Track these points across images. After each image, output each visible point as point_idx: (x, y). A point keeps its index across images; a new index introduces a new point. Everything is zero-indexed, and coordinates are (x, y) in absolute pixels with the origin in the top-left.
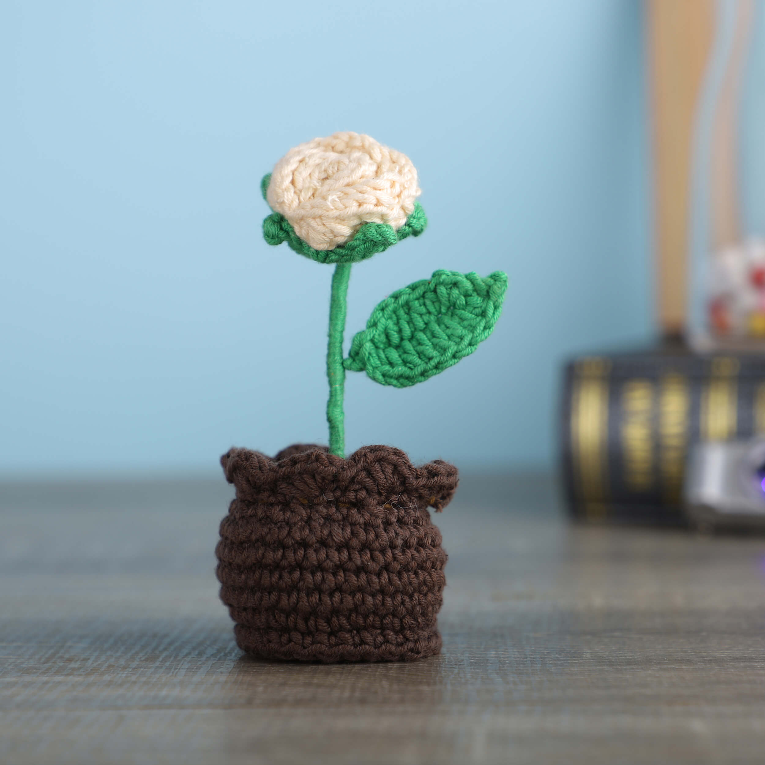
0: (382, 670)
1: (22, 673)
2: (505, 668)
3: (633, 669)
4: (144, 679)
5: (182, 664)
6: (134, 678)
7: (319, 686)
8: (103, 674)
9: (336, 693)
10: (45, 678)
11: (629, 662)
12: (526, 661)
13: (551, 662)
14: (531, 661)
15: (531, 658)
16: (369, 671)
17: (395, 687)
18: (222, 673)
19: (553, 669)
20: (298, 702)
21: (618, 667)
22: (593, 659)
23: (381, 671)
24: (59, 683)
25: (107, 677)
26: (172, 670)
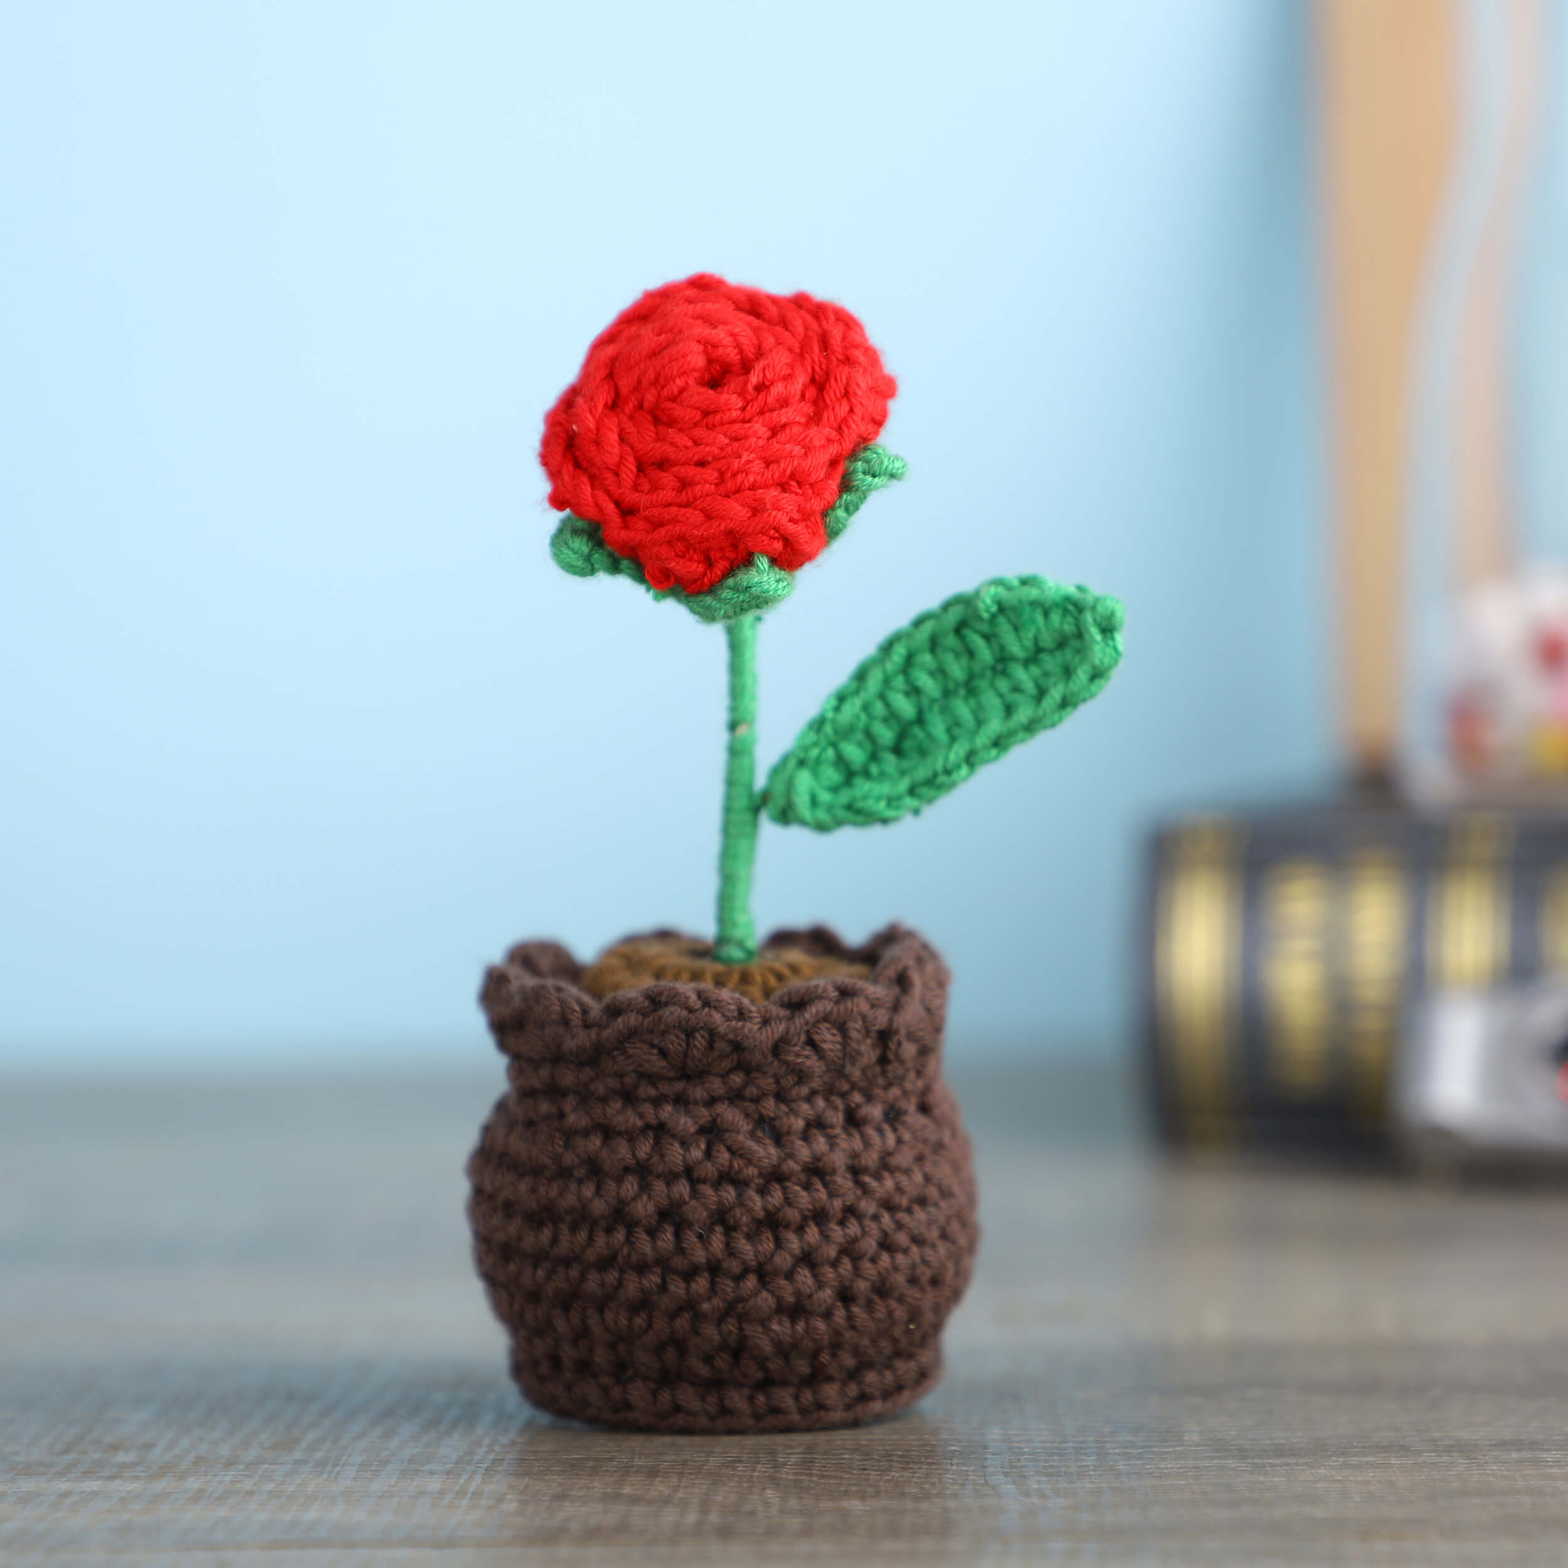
0: (766, 1468)
1: (16, 1475)
2: (1023, 1463)
3: (1287, 1464)
4: (270, 1486)
5: (349, 1456)
6: (248, 1485)
7: (634, 1500)
8: (183, 1476)
9: (669, 1516)
10: (63, 1486)
11: (1279, 1451)
12: (1065, 1449)
13: (1117, 1451)
14: (1074, 1448)
15: (1075, 1442)
16: (739, 1469)
17: (793, 1503)
18: (432, 1473)
19: (1122, 1466)
20: (591, 1535)
21: (1256, 1461)
22: (1205, 1445)
23: (764, 1470)
24: (94, 1494)
25: (193, 1484)
26: (329, 1468)
